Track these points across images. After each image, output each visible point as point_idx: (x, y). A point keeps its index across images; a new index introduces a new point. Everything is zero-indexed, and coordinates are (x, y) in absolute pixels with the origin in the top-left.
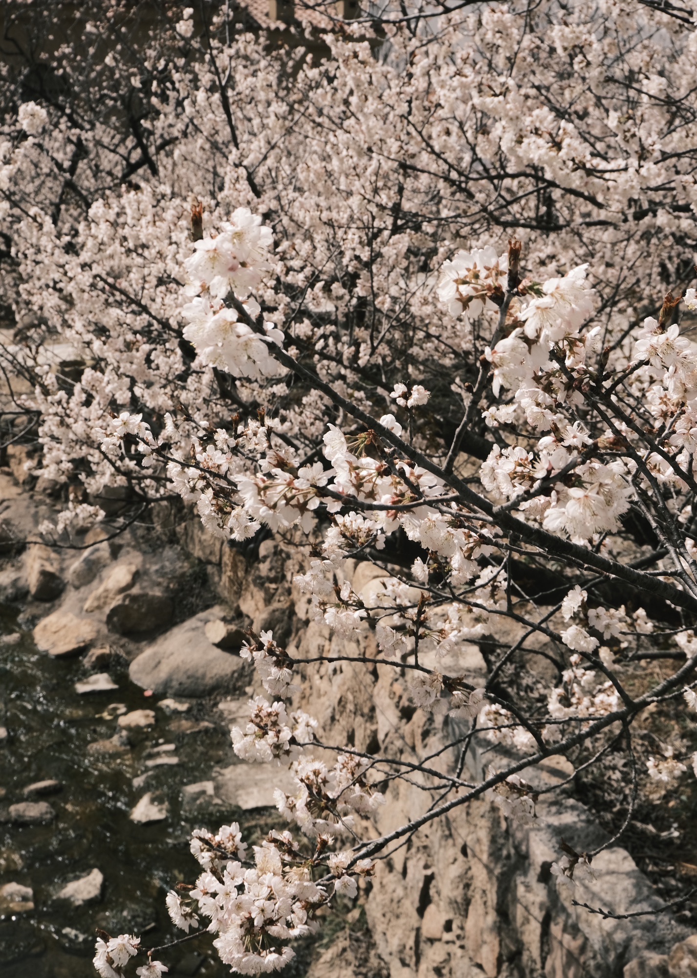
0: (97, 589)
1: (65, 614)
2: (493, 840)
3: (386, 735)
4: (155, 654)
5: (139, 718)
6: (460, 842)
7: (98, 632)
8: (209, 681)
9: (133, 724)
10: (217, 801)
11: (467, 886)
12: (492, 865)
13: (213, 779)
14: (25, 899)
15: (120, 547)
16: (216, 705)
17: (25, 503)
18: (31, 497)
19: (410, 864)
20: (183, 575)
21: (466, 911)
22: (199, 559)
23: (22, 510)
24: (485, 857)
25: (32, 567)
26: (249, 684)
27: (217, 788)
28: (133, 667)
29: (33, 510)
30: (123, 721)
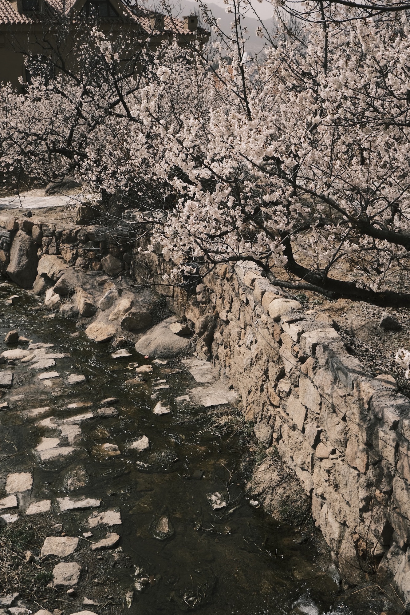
0: (114, 310)
1: (99, 322)
2: (361, 413)
3: (291, 370)
4: (147, 339)
5: (145, 368)
6: (341, 415)
7: (117, 330)
8: (175, 351)
9: (143, 371)
10: (192, 404)
11: (346, 434)
12: (362, 424)
13: (187, 394)
14: (115, 450)
15: (122, 290)
16: (179, 361)
17: (72, 271)
18: (74, 268)
19: (306, 426)
20: (155, 302)
21: (346, 445)
22: (162, 295)
23: (71, 275)
24: (357, 420)
25: (80, 301)
26: (195, 351)
27: (191, 398)
28: (137, 346)
29: (76, 275)
30: (138, 370)
